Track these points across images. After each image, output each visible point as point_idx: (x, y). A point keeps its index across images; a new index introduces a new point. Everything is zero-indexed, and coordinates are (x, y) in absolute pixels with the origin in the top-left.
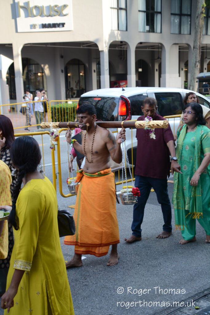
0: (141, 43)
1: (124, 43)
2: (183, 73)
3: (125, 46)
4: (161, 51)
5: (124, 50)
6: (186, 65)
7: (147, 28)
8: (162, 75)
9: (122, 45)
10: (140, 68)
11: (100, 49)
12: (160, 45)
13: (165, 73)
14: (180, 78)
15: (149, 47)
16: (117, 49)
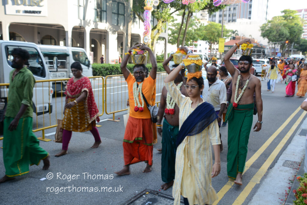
0: (93, 29)
1: (82, 27)
2: (120, 49)
3: (83, 30)
4: (106, 35)
5: (82, 32)
6: (122, 44)
7: (97, 20)
8: (107, 50)
9: (80, 29)
10: (93, 44)
11: (66, 30)
12: (106, 31)
13: (108, 48)
14: (118, 52)
15: (99, 31)
16: (77, 31)
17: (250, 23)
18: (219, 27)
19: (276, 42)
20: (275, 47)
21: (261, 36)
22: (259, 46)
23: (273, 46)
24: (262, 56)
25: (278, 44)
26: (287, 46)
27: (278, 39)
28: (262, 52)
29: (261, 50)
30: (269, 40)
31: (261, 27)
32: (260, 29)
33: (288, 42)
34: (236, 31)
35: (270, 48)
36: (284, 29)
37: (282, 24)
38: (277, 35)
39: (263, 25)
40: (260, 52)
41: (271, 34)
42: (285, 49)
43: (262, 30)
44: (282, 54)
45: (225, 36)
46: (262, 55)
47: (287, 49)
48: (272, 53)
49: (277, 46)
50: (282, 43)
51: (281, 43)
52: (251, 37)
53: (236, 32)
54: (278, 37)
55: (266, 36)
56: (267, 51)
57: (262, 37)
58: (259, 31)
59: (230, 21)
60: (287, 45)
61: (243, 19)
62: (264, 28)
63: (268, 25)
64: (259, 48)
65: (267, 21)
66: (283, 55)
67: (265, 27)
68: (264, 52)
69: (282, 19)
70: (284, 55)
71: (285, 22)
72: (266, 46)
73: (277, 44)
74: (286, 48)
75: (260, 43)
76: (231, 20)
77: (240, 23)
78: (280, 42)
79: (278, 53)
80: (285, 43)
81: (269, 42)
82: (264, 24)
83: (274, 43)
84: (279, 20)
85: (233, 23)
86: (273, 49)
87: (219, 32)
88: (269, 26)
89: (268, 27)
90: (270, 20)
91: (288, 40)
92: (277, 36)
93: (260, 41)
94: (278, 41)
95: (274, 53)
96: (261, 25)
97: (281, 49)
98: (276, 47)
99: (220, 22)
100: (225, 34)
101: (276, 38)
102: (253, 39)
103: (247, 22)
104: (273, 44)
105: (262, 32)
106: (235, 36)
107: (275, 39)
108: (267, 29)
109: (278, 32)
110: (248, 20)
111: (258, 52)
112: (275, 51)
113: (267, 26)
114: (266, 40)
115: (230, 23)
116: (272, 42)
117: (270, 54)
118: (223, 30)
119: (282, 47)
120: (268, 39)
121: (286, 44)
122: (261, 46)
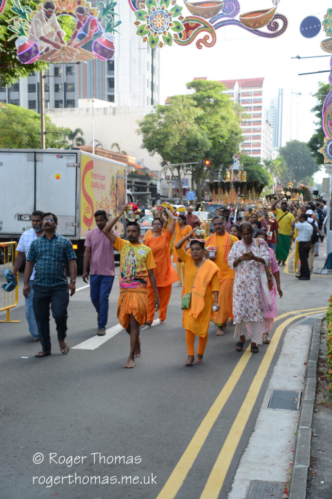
17: (114, 113)
18: (31, 120)
19: (180, 162)
20: (179, 177)
21: (144, 147)
22: (141, 173)
23: (176, 173)
24: (151, 200)
25: (185, 168)
26: (208, 172)
27: (186, 154)
28: (148, 189)
29: (145, 184)
30: (164, 158)
31: (141, 125)
32: (139, 128)
33: (210, 163)
34: (78, 131)
35: (167, 178)
36: (198, 131)
37: (193, 118)
38: (182, 146)
39: (146, 117)
40: (145, 189)
41: (167, 142)
42: (203, 182)
43: (145, 131)
44: (197, 192)
45: (52, 147)
46: (150, 197)
47: (208, 180)
48: (173, 189)
49: (185, 174)
50: (196, 164)
51: (193, 165)
52: (119, 149)
53: (79, 135)
54: (186, 151)
55: (156, 147)
56: (160, 187)
57: (145, 150)
58: (139, 134)
59: (60, 105)
60: (207, 170)
61: (94, 99)
62: (148, 126)
63: (160, 118)
64: (141, 177)
65: (155, 107)
66: (201, 195)
67: (150, 123)
68: (153, 189)
69: (192, 105)
70: (203, 195)
71: (200, 112)
72: (158, 171)
73: (183, 167)
74: (204, 178)
75: (142, 166)
76: (61, 101)
77: (88, 110)
78: (190, 163)
79: (189, 190)
80: (203, 167)
81: (163, 164)
82: (149, 116)
83: (178, 164)
84: (184, 106)
85: (69, 109)
86: (174, 181)
87: (34, 135)
88: (162, 120)
89: (160, 124)
90: (162, 103)
91: (210, 158)
92: (183, 148)
93: (143, 160)
94: (186, 161)
95: (178, 191)
96: (142, 119)
97: (194, 181)
98: (182, 177)
99: (32, 105)
100: (50, 141)
101: (180, 153)
102: (124, 153)
103: (104, 109)
104: (173, 168)
105: (145, 137)
106: (75, 146)
107: (178, 154)
108: (158, 128)
109: (184, 138)
110: (106, 104)
111: (138, 189)
112: (181, 186)
113: (155, 121)
114: (157, 158)
115: (59, 109)
116: (172, 163)
117: (170, 195)
118: (44, 130)
119: (197, 175)
120: (162, 156)
121: (205, 168)
122: (144, 174)
